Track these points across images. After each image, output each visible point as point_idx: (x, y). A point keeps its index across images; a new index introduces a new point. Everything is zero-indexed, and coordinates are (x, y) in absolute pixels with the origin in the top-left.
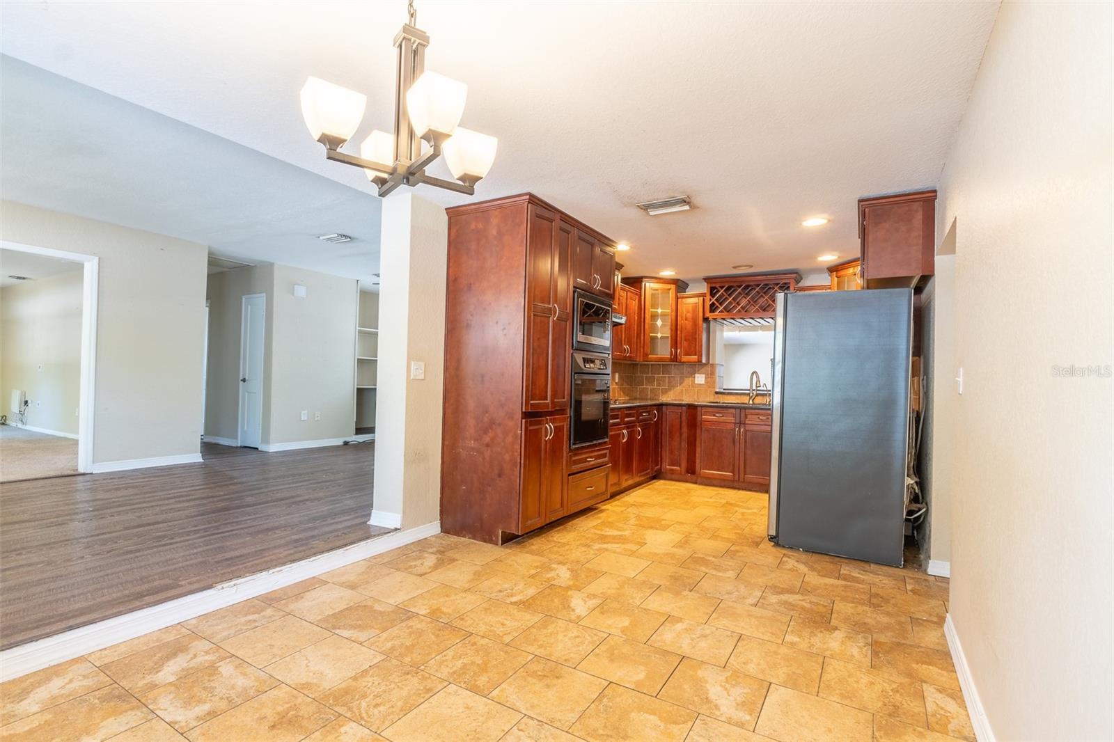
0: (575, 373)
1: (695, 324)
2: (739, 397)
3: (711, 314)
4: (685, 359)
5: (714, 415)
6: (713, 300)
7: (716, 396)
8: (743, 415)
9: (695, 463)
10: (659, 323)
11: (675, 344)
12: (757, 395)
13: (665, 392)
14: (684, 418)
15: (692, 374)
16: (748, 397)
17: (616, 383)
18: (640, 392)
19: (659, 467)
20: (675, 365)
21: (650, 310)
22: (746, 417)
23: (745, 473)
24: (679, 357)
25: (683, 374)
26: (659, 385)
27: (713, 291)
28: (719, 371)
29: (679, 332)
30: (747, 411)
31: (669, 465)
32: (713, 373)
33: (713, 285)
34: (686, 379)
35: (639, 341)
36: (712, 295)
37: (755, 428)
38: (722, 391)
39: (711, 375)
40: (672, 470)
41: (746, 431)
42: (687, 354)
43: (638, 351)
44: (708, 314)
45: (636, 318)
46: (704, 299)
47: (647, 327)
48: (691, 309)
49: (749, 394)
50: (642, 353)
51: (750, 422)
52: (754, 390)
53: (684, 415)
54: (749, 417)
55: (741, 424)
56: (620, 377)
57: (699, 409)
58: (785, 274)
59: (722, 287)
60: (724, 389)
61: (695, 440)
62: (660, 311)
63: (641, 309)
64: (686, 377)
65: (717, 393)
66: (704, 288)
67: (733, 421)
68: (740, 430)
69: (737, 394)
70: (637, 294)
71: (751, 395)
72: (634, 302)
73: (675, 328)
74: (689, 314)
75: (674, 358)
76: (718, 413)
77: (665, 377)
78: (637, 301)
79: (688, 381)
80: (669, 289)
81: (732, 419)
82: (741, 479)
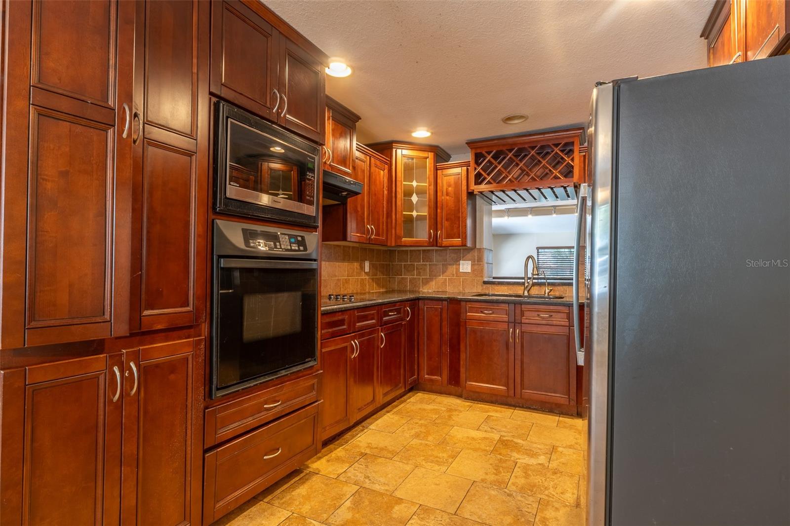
0: (220, 257)
1: (458, 199)
2: (511, 287)
3: (476, 186)
4: (446, 242)
5: (482, 312)
6: (479, 169)
7: (485, 286)
8: (518, 312)
9: (459, 372)
10: (414, 199)
11: (435, 223)
12: (534, 284)
13: (426, 282)
14: (445, 315)
15: (457, 261)
16: (523, 287)
17: (366, 273)
18: (399, 282)
19: (415, 376)
20: (436, 250)
21: (402, 184)
22: (522, 314)
23: (522, 387)
24: (439, 241)
25: (446, 260)
26: (419, 274)
27: (478, 158)
28: (488, 257)
29: (439, 210)
30: (523, 306)
31: (428, 374)
32: (480, 259)
33: (479, 151)
34: (450, 267)
35: (389, 220)
36: (477, 163)
37: (535, 329)
38: (491, 280)
39: (478, 262)
40: (431, 380)
41: (522, 333)
42: (449, 236)
43: (389, 234)
44: (474, 187)
45: (386, 192)
46: (467, 169)
47: (399, 203)
48: (452, 182)
49: (523, 284)
50: (393, 236)
51: (527, 321)
52: (529, 278)
53: (445, 312)
54: (526, 314)
55: (515, 323)
56: (372, 266)
57: (463, 304)
58: (567, 130)
59: (489, 153)
60: (494, 278)
61: (459, 344)
62: (415, 184)
63: (391, 180)
64: (450, 265)
65: (485, 283)
66: (468, 156)
67: (506, 320)
68: (514, 331)
69: (509, 283)
70: (386, 163)
71: (526, 284)
72: (382, 172)
73: (435, 205)
74: (450, 189)
75: (434, 242)
76: (487, 309)
77: (425, 265)
78: (386, 171)
79: (452, 269)
80: (426, 158)
81: (505, 317)
82: (518, 395)
